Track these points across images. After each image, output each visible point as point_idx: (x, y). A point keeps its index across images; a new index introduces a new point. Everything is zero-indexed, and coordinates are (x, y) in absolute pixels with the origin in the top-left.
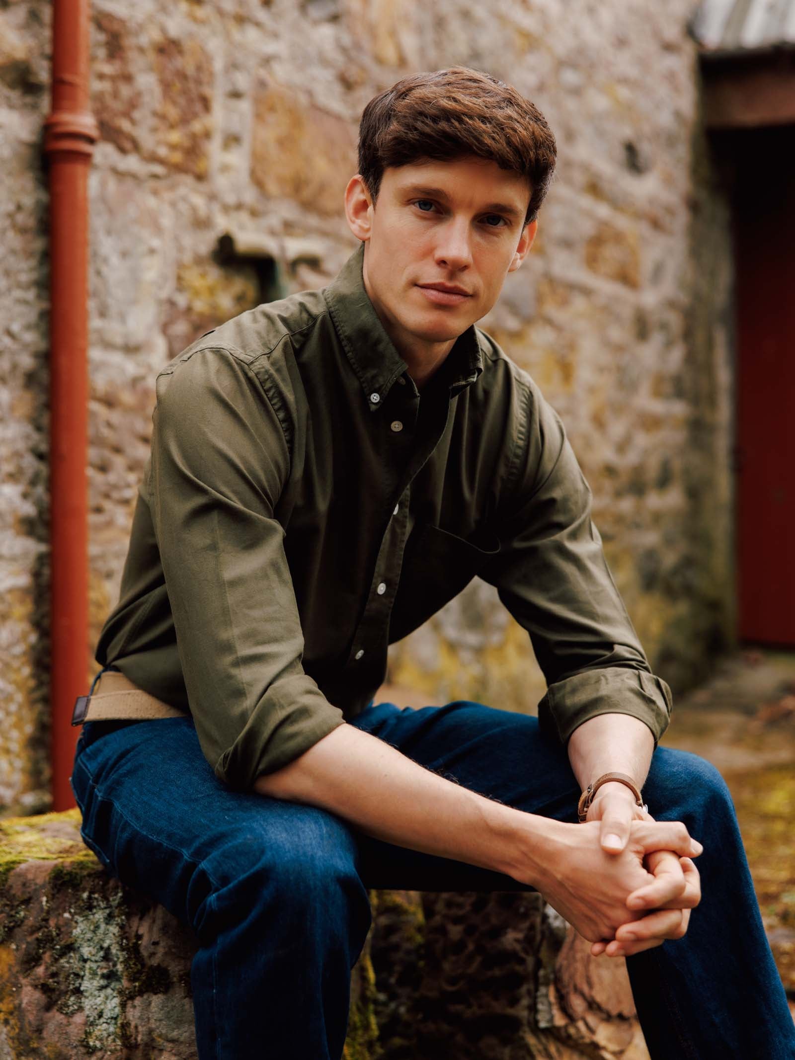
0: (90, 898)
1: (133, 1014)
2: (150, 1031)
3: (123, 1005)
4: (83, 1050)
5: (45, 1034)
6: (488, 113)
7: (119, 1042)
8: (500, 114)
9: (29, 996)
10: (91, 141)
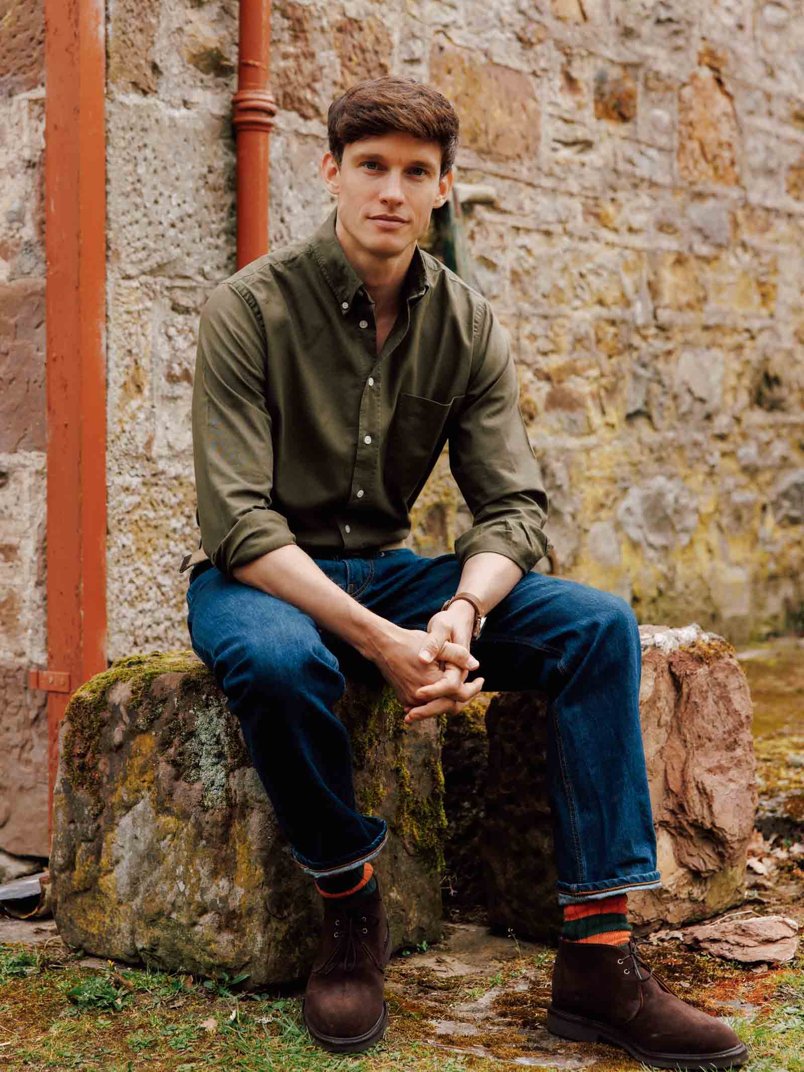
0: (207, 699)
1: (233, 783)
2: (245, 795)
3: (227, 776)
4: (200, 808)
5: (174, 797)
6: (405, 102)
7: (224, 803)
8: (413, 102)
9: (164, 770)
10: (271, 114)
